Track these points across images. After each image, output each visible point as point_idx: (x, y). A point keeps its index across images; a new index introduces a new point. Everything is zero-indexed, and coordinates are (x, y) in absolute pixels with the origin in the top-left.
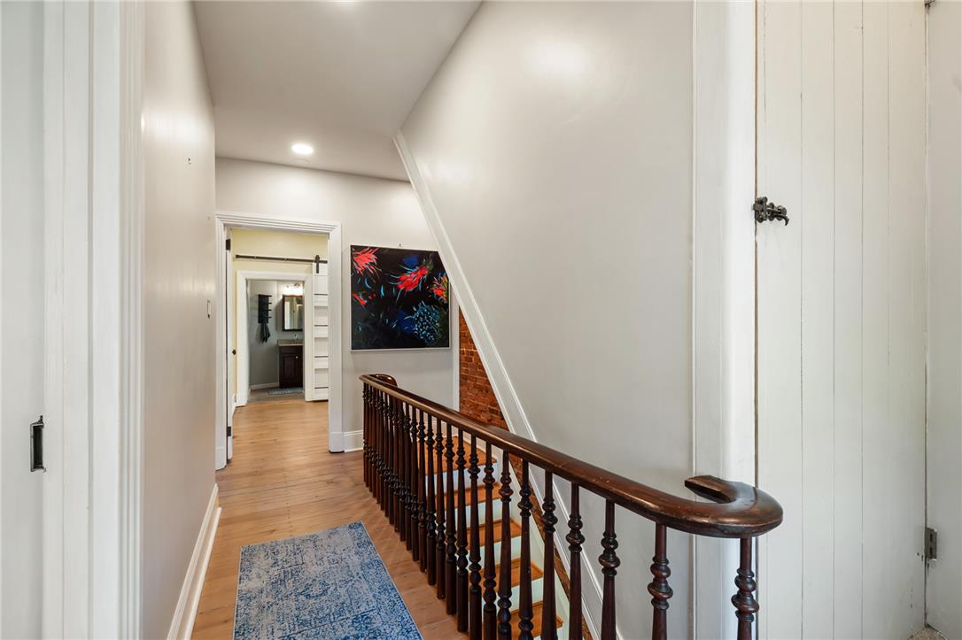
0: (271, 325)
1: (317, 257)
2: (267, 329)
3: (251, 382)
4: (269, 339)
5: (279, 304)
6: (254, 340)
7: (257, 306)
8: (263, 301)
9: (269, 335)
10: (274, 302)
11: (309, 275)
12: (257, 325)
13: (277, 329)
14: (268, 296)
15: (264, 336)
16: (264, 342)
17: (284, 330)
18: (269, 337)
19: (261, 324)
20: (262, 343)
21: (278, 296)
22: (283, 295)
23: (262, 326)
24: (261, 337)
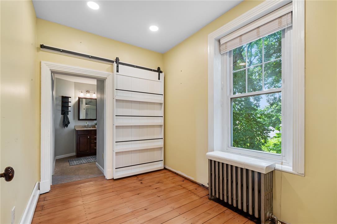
0: (70, 116)
1: (117, 59)
2: (68, 118)
3: (56, 153)
4: (69, 125)
5: (76, 103)
6: (58, 126)
7: (60, 103)
8: (65, 100)
9: (69, 123)
10: (73, 101)
11: (111, 73)
12: (60, 116)
13: (74, 119)
14: (68, 98)
15: (65, 123)
16: (66, 127)
17: (79, 119)
18: (69, 124)
19: (63, 115)
20: (64, 128)
21: (75, 98)
22: (78, 97)
23: (64, 116)
24: (63, 124)
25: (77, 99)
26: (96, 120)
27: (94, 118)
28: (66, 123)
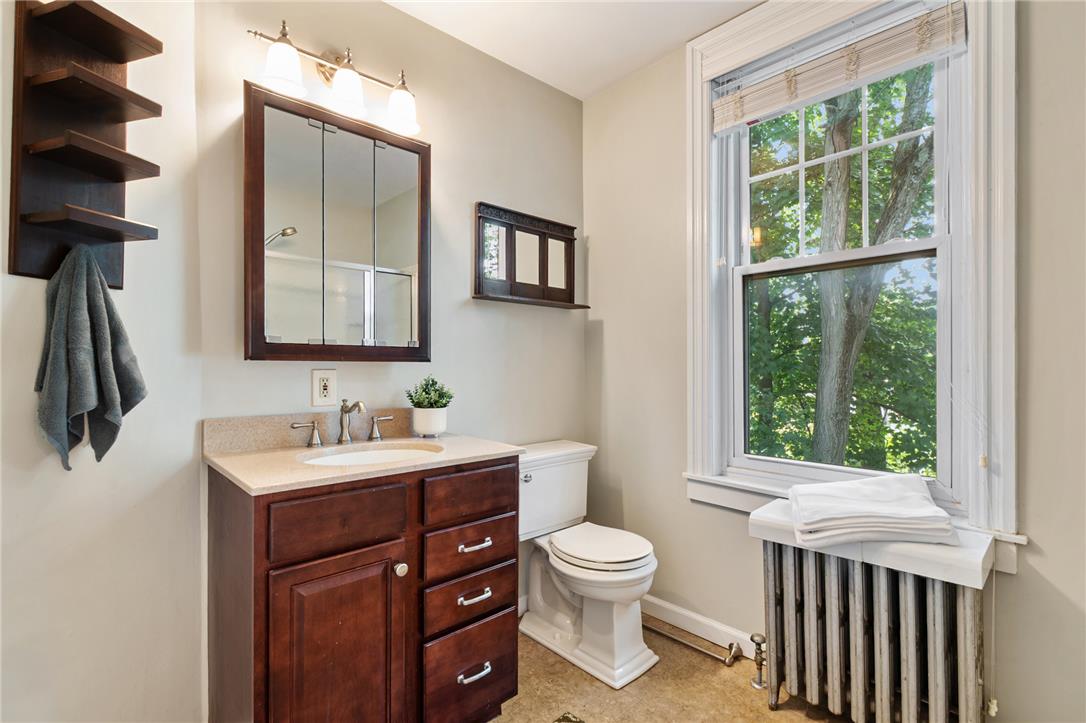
0: (149, 305)
9: (130, 394)
15: (77, 396)
16: (85, 451)
17: (258, 347)
18: (127, 405)
19: (38, 287)
20: (54, 461)
21: (205, 91)
22: (248, 87)
23: (52, 301)
24: (46, 418)
25: (236, 109)
26: (419, 353)
27: (403, 342)
28: (92, 401)
